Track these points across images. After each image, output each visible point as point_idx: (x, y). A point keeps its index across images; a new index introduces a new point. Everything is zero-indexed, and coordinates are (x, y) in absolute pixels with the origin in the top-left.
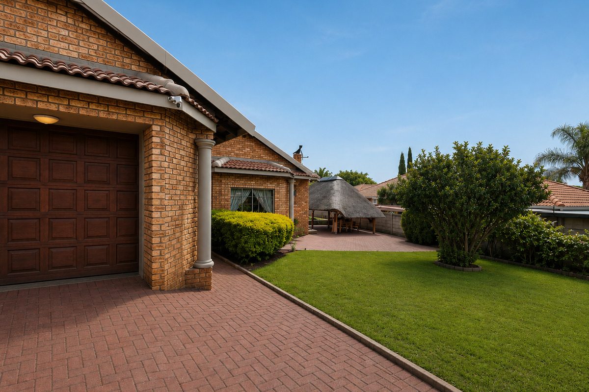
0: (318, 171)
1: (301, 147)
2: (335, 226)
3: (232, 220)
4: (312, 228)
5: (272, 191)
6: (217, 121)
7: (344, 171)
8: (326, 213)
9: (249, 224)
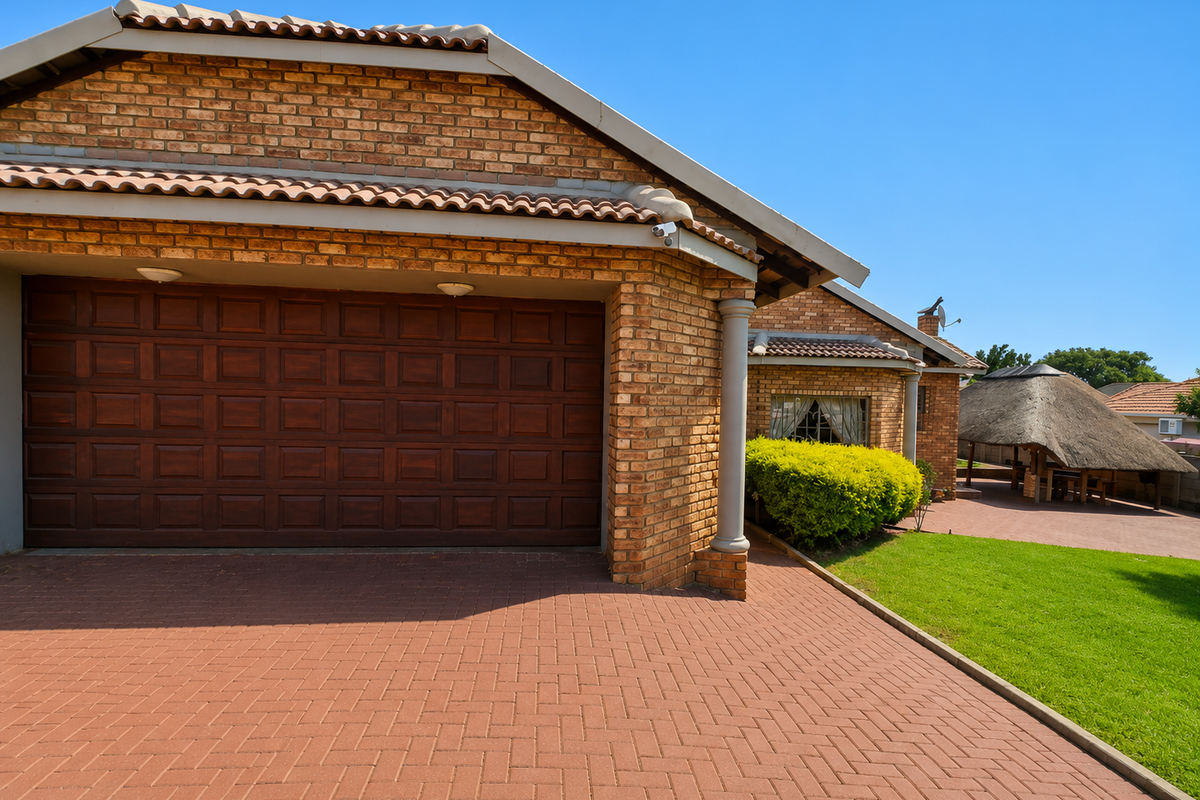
0: (987, 353)
1: (940, 301)
2: (1031, 485)
3: (780, 461)
4: (968, 484)
5: (864, 403)
6: (758, 258)
7: (1065, 348)
8: (1010, 453)
9: (814, 470)
